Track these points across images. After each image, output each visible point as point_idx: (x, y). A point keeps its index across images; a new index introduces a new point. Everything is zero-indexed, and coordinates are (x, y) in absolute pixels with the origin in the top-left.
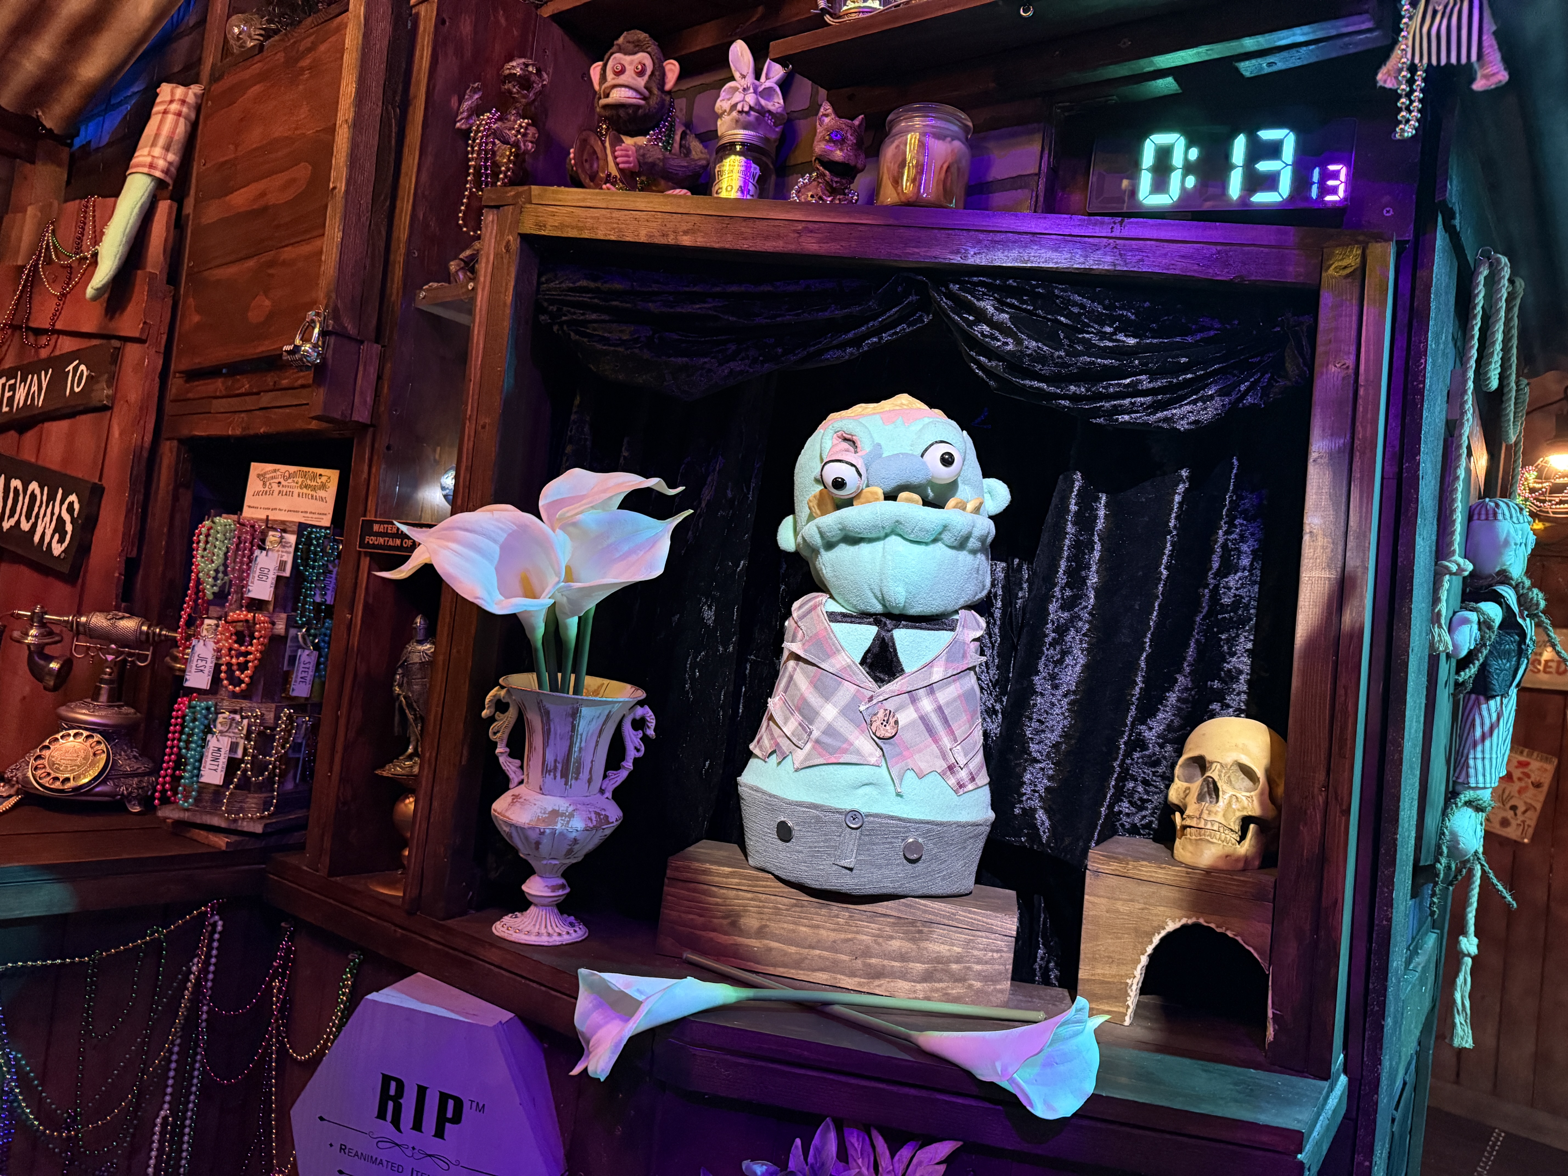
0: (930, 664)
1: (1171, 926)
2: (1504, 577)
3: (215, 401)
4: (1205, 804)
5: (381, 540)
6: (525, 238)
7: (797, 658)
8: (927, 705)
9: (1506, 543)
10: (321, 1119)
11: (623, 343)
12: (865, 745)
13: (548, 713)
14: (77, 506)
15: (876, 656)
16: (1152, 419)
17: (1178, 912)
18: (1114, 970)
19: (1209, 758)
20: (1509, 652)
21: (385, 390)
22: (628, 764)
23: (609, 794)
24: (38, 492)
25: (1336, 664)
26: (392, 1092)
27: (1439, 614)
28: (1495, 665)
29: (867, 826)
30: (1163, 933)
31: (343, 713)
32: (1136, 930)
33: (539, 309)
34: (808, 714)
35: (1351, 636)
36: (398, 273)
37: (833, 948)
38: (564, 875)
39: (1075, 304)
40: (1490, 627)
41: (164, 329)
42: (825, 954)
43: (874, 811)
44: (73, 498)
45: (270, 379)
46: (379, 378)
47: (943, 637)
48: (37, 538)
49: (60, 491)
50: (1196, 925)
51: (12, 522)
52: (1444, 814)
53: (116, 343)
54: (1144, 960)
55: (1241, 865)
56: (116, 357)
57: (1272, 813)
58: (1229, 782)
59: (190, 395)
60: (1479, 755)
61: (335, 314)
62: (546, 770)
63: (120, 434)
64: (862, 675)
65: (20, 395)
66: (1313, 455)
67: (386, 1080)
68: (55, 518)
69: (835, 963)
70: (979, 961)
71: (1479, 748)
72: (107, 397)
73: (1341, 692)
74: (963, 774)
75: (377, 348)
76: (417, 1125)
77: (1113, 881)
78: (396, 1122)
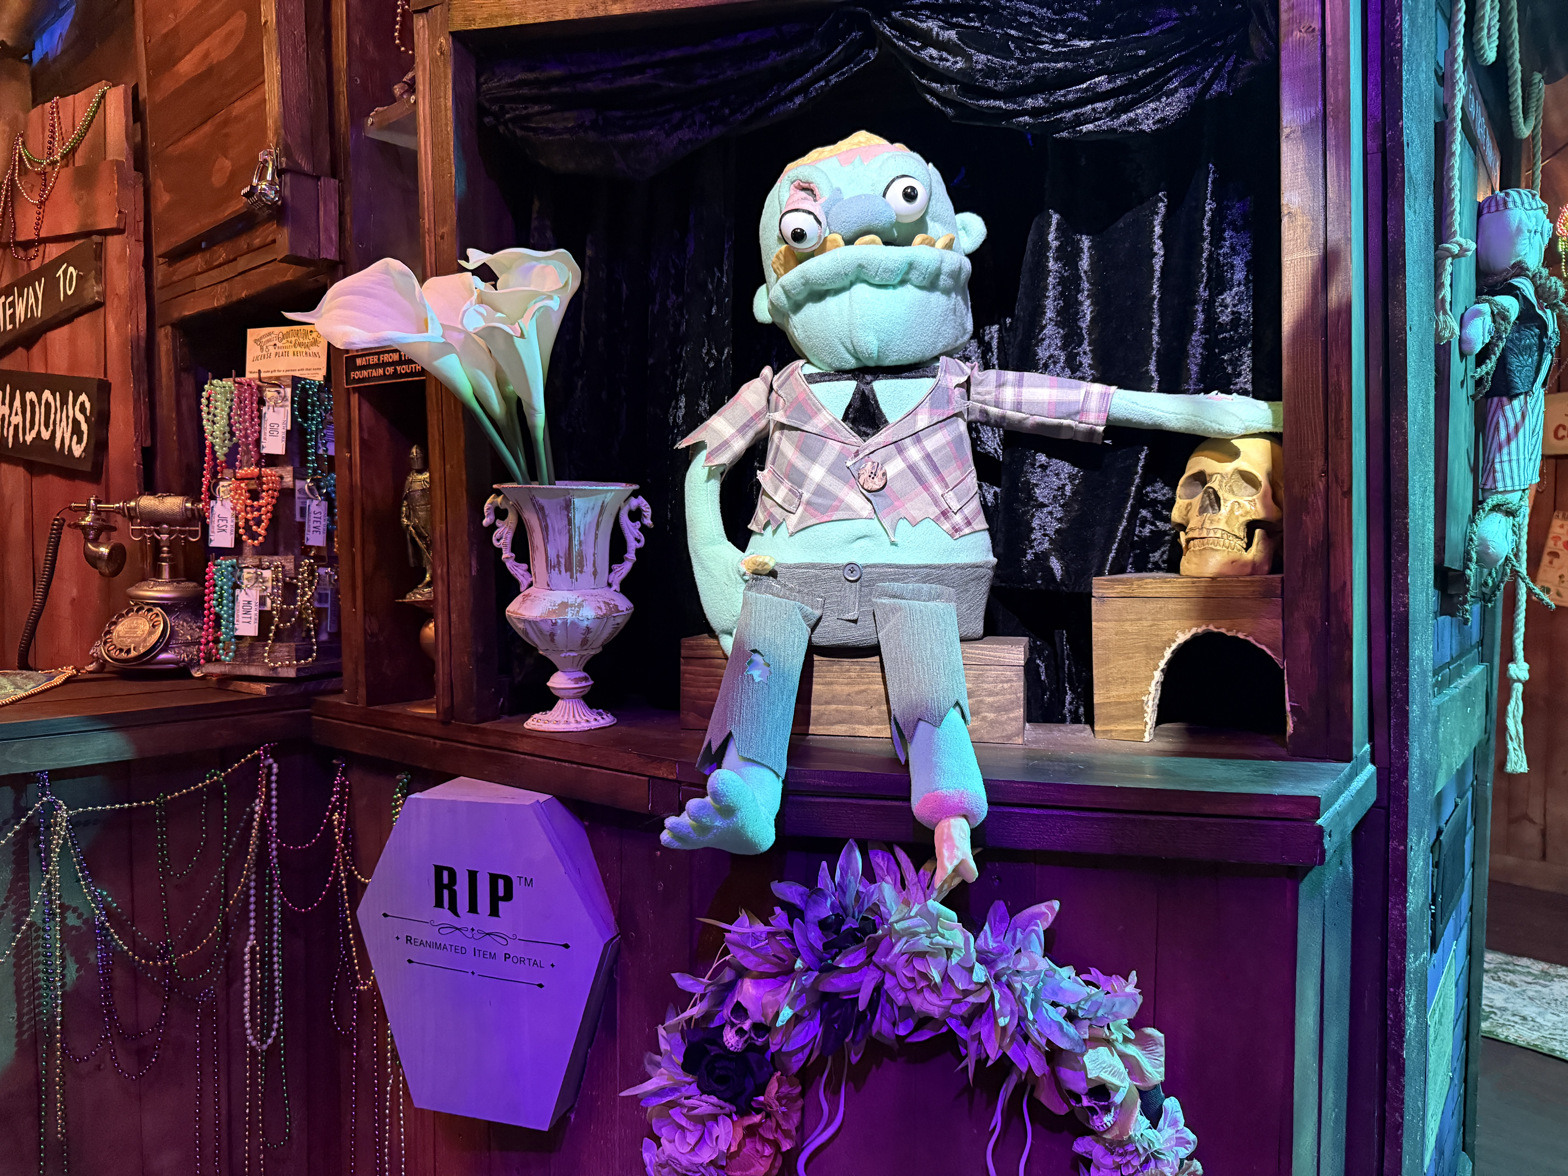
0: (913, 412)
1: (1182, 638)
2: (1520, 269)
3: (197, 278)
4: (1208, 515)
5: (365, 373)
6: (456, 36)
7: (782, 427)
8: (914, 454)
9: (1519, 231)
10: (385, 915)
11: (567, 130)
12: (855, 500)
13: (542, 508)
14: (88, 405)
15: (857, 410)
16: (1116, 123)
17: (1188, 623)
18: (1128, 690)
19: (1208, 471)
20: (1530, 347)
21: (349, 224)
22: (631, 556)
23: (616, 587)
24: (51, 399)
25: (1325, 344)
26: (446, 880)
27: (1443, 300)
28: (1514, 362)
29: (865, 577)
30: (1174, 646)
31: (357, 550)
32: (1147, 647)
33: (482, 111)
34: (796, 478)
35: (1339, 312)
36: (343, 102)
37: (848, 700)
38: (585, 669)
39: (1024, 13)
40: (1505, 318)
41: (140, 216)
42: (841, 707)
43: (871, 561)
44: (83, 397)
45: (243, 243)
46: (341, 213)
47: (924, 385)
48: (58, 445)
49: (71, 393)
50: (1208, 635)
51: (34, 434)
52: (1472, 521)
53: (96, 238)
54: (1158, 676)
55: (1248, 570)
56: (99, 253)
57: (1275, 513)
58: (1232, 491)
59: (175, 278)
60: (1505, 458)
61: (287, 151)
62: (550, 566)
63: (116, 328)
64: (846, 432)
65: (20, 309)
66: (1286, 129)
67: (439, 870)
68: (70, 420)
69: (852, 714)
70: (991, 694)
71: (1505, 451)
72: (98, 292)
73: (1332, 371)
74: (958, 519)
75: (334, 183)
76: (473, 908)
77: (1120, 603)
78: (453, 908)
